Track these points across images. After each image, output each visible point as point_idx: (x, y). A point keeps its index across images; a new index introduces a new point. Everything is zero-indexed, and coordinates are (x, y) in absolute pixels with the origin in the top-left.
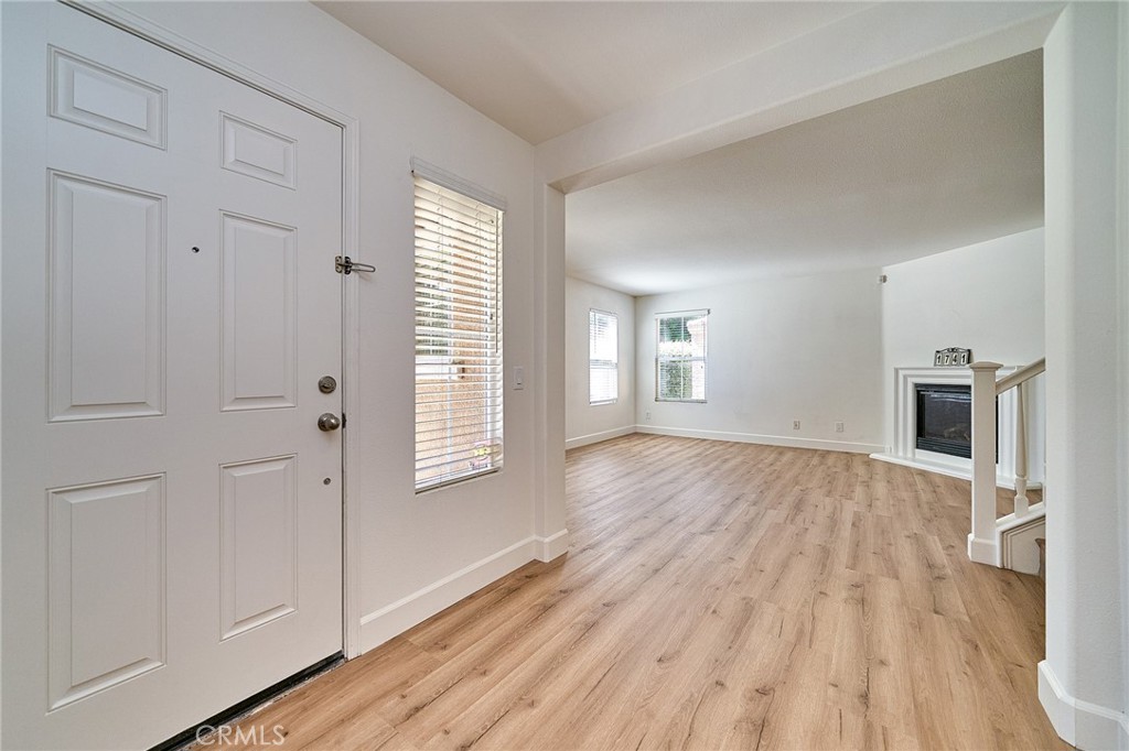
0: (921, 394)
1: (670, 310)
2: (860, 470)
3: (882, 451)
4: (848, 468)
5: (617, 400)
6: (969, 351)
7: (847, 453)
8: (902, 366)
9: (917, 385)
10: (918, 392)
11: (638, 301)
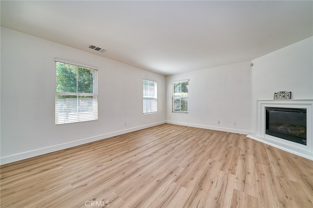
0: (268, 111)
1: (178, 80)
2: (242, 145)
3: (251, 134)
4: (237, 143)
5: (157, 112)
6: (291, 92)
7: (238, 134)
8: (260, 100)
9: (266, 108)
10: (266, 110)
11: (166, 77)
